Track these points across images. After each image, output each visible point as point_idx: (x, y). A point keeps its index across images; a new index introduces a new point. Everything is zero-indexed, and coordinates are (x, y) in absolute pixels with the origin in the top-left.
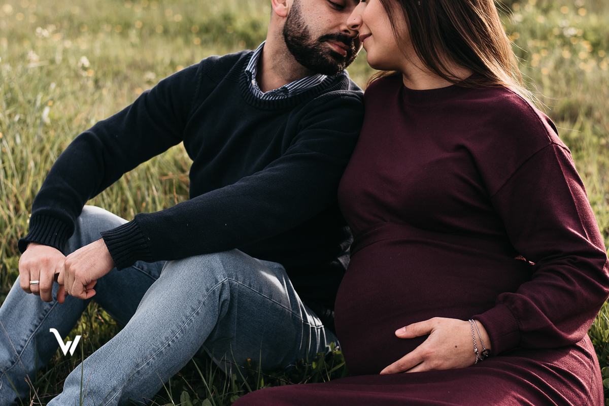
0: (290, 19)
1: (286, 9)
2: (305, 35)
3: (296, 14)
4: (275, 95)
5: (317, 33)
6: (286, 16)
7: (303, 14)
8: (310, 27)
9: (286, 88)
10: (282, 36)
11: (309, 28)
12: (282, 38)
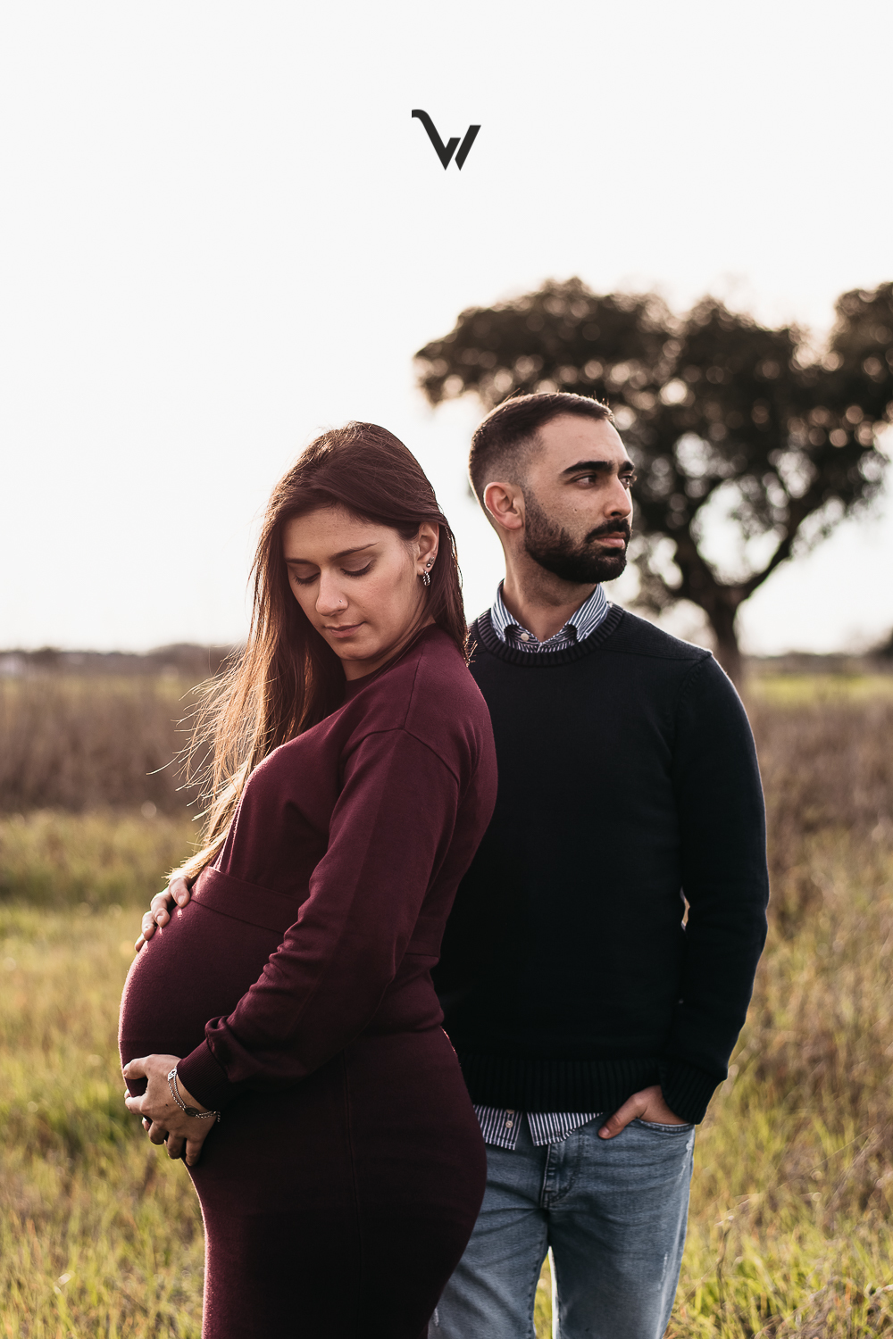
0: (532, 528)
1: (518, 517)
2: (566, 541)
3: (538, 519)
4: (558, 643)
5: (580, 533)
6: (523, 525)
7: (549, 514)
8: (568, 528)
9: (571, 625)
10: (525, 553)
11: (566, 530)
12: (525, 556)
